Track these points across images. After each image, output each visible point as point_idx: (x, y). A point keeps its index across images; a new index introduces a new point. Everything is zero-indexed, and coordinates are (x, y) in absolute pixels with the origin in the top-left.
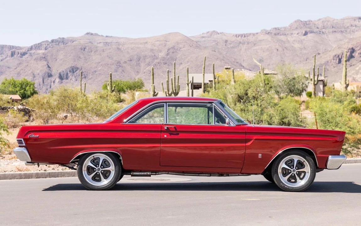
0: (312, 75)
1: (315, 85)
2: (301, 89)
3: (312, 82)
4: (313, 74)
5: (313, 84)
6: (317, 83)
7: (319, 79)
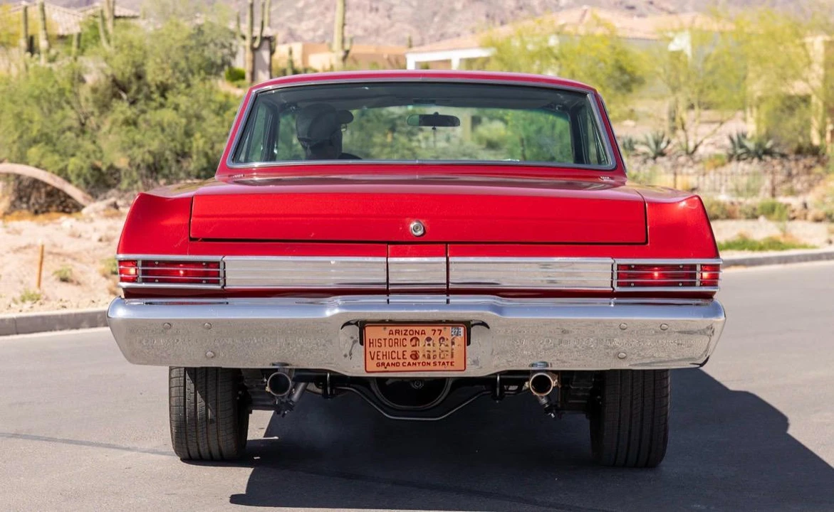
0: (245, 22)
1: (254, 50)
2: (219, 62)
3: (247, 43)
4: (248, 18)
5: (248, 49)
6: (261, 45)
7: (265, 34)
